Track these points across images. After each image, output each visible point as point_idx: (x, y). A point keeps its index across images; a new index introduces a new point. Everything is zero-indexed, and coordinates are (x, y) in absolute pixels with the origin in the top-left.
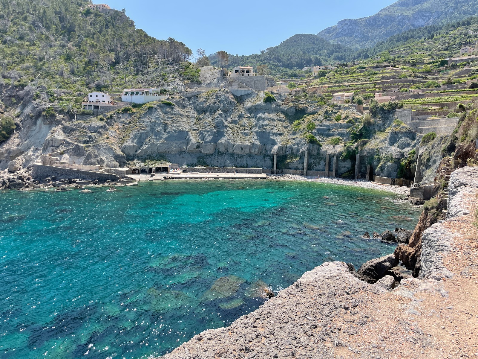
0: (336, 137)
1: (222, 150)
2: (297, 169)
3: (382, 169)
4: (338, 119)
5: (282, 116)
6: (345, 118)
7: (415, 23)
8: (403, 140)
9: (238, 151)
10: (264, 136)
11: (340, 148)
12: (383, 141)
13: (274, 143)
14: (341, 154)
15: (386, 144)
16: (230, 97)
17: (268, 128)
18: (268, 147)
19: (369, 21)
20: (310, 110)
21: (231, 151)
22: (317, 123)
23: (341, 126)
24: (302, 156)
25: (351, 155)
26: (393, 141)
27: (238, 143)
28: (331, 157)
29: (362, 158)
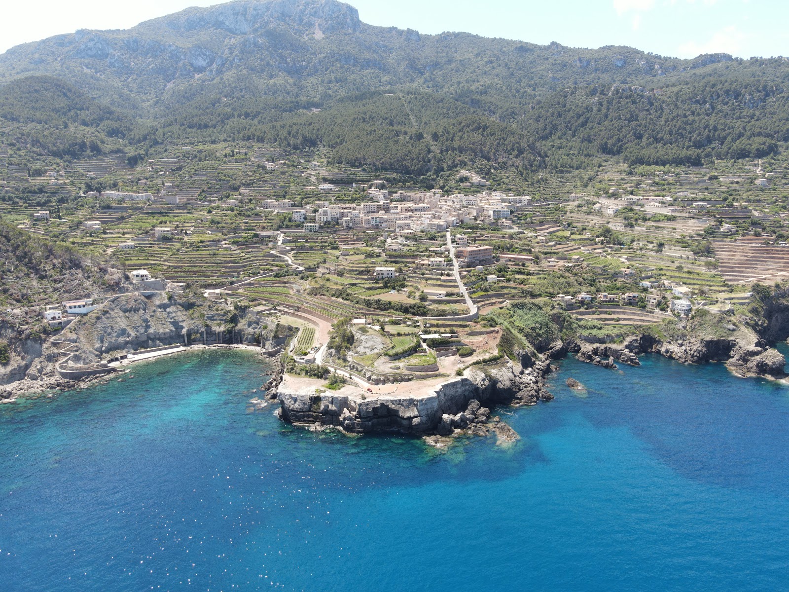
0: (219, 322)
1: (152, 337)
2: (200, 341)
3: (247, 338)
4: (217, 310)
5: (180, 307)
6: (222, 310)
7: (194, 62)
8: (254, 325)
9: (163, 336)
10: (175, 324)
11: (222, 329)
12: (244, 325)
13: (182, 328)
14: (224, 332)
15: (246, 327)
16: (143, 298)
17: (176, 318)
18: (179, 330)
19: (128, 41)
20: (197, 304)
21: (157, 336)
22: (206, 313)
23: (220, 315)
24: (202, 333)
25: (230, 332)
26: (249, 325)
27: (161, 331)
28: (219, 333)
29: (235, 333)
